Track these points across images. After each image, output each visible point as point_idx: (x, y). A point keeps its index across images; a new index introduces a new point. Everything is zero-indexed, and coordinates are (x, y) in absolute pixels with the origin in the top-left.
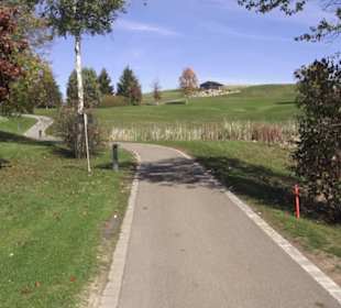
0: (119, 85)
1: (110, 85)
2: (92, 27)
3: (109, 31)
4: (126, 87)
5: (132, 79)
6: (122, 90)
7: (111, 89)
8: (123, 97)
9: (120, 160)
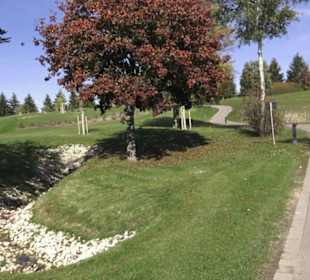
0: (289, 72)
1: (280, 73)
2: (271, 32)
3: (285, 33)
4: (295, 74)
5: (302, 65)
6: (291, 76)
7: (281, 76)
8: (293, 83)
9: (298, 137)
